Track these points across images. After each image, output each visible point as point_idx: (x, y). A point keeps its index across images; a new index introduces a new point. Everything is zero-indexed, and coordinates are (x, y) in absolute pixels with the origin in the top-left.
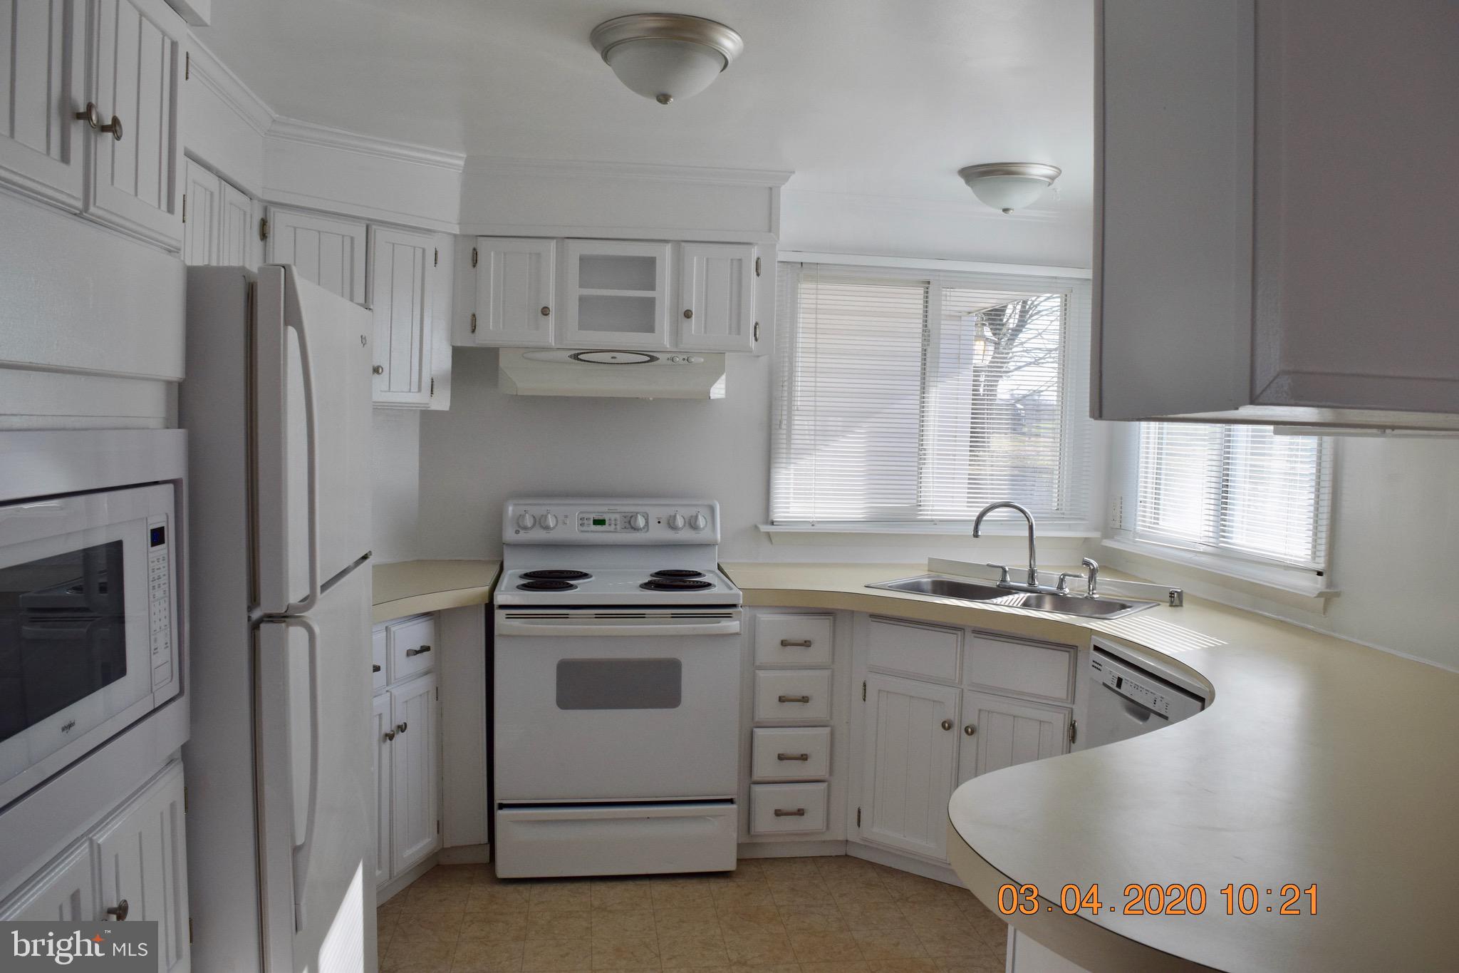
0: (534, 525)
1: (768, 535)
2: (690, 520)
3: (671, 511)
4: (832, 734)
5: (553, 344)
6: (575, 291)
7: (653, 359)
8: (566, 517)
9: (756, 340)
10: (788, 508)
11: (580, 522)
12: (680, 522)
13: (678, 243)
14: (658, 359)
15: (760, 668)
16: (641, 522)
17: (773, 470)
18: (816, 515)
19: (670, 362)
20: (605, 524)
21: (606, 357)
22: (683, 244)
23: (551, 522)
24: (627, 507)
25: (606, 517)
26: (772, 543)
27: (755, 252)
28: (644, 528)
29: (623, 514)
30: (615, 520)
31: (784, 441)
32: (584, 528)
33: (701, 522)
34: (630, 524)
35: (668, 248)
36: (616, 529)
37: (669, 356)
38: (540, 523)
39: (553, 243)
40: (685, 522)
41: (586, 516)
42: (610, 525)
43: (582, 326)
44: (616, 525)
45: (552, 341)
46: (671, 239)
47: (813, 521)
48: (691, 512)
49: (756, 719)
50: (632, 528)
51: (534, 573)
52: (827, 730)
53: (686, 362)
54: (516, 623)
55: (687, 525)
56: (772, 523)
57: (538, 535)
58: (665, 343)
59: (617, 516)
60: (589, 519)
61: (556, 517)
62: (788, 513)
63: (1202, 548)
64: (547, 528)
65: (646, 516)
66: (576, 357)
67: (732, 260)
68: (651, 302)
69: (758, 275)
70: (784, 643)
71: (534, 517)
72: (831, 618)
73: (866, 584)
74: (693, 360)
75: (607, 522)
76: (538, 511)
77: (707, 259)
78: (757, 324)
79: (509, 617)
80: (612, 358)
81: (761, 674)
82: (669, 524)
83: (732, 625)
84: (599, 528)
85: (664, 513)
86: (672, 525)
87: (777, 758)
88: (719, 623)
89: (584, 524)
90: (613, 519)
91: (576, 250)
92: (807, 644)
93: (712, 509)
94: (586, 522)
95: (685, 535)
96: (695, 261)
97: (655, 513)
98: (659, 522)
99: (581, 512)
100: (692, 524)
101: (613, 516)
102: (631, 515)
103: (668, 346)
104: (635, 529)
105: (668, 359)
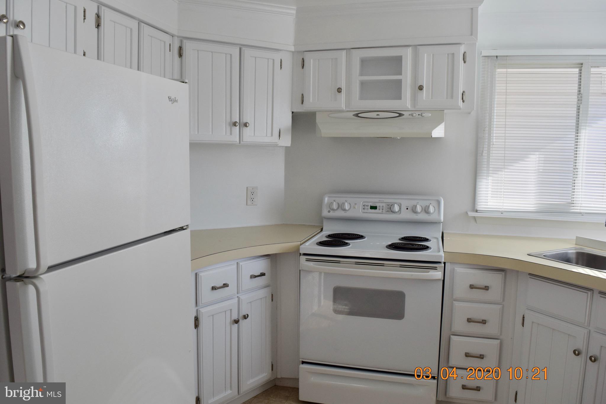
0: (338, 208)
1: (475, 218)
2: (425, 208)
3: (414, 203)
4: (501, 344)
5: (344, 109)
6: (357, 79)
7: (400, 115)
8: (356, 204)
9: (463, 101)
10: (487, 202)
11: (363, 207)
12: (419, 209)
13: (415, 47)
14: (404, 115)
15: (456, 300)
16: (396, 208)
17: (478, 180)
18: (504, 207)
19: (411, 117)
20: (376, 209)
21: (374, 115)
22: (418, 47)
23: (347, 207)
24: (389, 199)
25: (377, 205)
26: (477, 223)
27: (462, 49)
28: (398, 212)
29: (388, 204)
30: (383, 207)
31: (485, 163)
32: (366, 211)
33: (431, 209)
34: (390, 209)
35: (410, 50)
36: (383, 211)
37: (410, 113)
38: (341, 207)
39: (344, 53)
40: (422, 209)
41: (366, 204)
42: (379, 209)
43: (362, 98)
44: (383, 209)
45: (343, 107)
46: (411, 44)
47: (502, 211)
48: (426, 203)
49: (453, 330)
50: (392, 211)
51: (334, 234)
52: (499, 341)
53: (420, 116)
54: (311, 264)
55: (423, 210)
56: (477, 211)
57: (340, 214)
58: (408, 105)
59: (384, 205)
60: (368, 206)
61: (350, 204)
62: (487, 205)
64: (345, 210)
65: (400, 205)
66: (357, 115)
67: (448, 54)
68: (399, 82)
69: (465, 62)
70: (472, 287)
71: (338, 204)
72: (503, 273)
73: (529, 252)
74: (424, 115)
75: (378, 208)
76: (340, 200)
77: (433, 55)
78: (464, 92)
79: (308, 260)
80: (378, 115)
81: (456, 304)
82: (412, 210)
83: (438, 274)
84: (373, 211)
85: (410, 203)
86: (414, 211)
87: (465, 356)
88: (428, 272)
89: (365, 208)
90: (381, 206)
91: (357, 55)
92: (486, 288)
93: (439, 202)
94: (366, 207)
95: (422, 217)
96: (426, 56)
97: (405, 203)
98: (407, 209)
99: (364, 202)
100: (426, 210)
101: (381, 205)
102: (391, 204)
103: (409, 107)
104: (393, 212)
105: (419, 115)
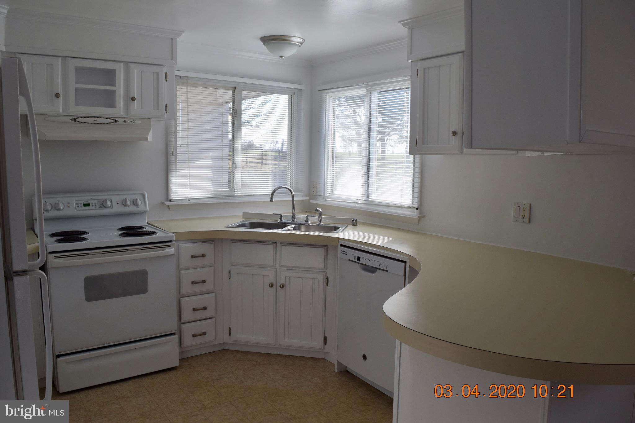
0: (52, 208)
1: (168, 206)
2: (133, 201)
3: (123, 197)
4: (216, 295)
5: (62, 113)
6: (73, 85)
7: (115, 121)
8: (69, 203)
9: (166, 112)
10: (177, 193)
11: (77, 205)
12: (129, 203)
13: (127, 63)
14: (118, 121)
15: (182, 270)
16: (109, 203)
17: (170, 175)
18: (191, 196)
19: (124, 123)
20: (90, 206)
21: (91, 120)
22: (129, 64)
23: (61, 206)
24: (101, 196)
25: (90, 202)
26: (170, 210)
27: (165, 70)
28: (110, 207)
29: (100, 200)
30: (95, 203)
31: (174, 161)
32: (80, 208)
33: (139, 202)
34: (103, 204)
35: (122, 65)
36: (96, 208)
37: (124, 120)
38: (56, 207)
39: (60, 60)
40: (131, 202)
41: (80, 202)
42: (92, 206)
43: (77, 104)
44: (95, 206)
45: (61, 111)
46: (123, 60)
47: (189, 199)
48: (134, 197)
49: (182, 294)
50: (104, 207)
51: (57, 233)
52: (213, 295)
53: (132, 123)
54: (61, 260)
55: (132, 204)
56: (170, 201)
57: (54, 213)
58: (122, 113)
59: (96, 201)
60: (82, 204)
61: (63, 204)
62: (177, 195)
63: (360, 201)
64: (59, 210)
65: (111, 201)
66: (74, 120)
67: (154, 73)
68: (114, 92)
69: (166, 81)
70: (193, 257)
71: (51, 204)
72: (213, 243)
73: (226, 225)
74: (136, 122)
75: (91, 205)
76: (54, 201)
77: (142, 72)
78: (166, 105)
79: (56, 257)
80: (94, 120)
81: (182, 272)
82: (123, 203)
83: (171, 251)
84: (87, 208)
85: (121, 198)
86: (124, 204)
87: (192, 310)
88: (165, 250)
89: (79, 206)
90: (94, 203)
91: (73, 64)
92: (203, 256)
93: (143, 196)
94: (79, 205)
95: (132, 209)
96: (136, 71)
97: (115, 199)
98: (118, 203)
99: (76, 201)
100: (135, 203)
101: (94, 202)
102: (102, 200)
103: (123, 115)
104: (106, 207)
105: (123, 121)
